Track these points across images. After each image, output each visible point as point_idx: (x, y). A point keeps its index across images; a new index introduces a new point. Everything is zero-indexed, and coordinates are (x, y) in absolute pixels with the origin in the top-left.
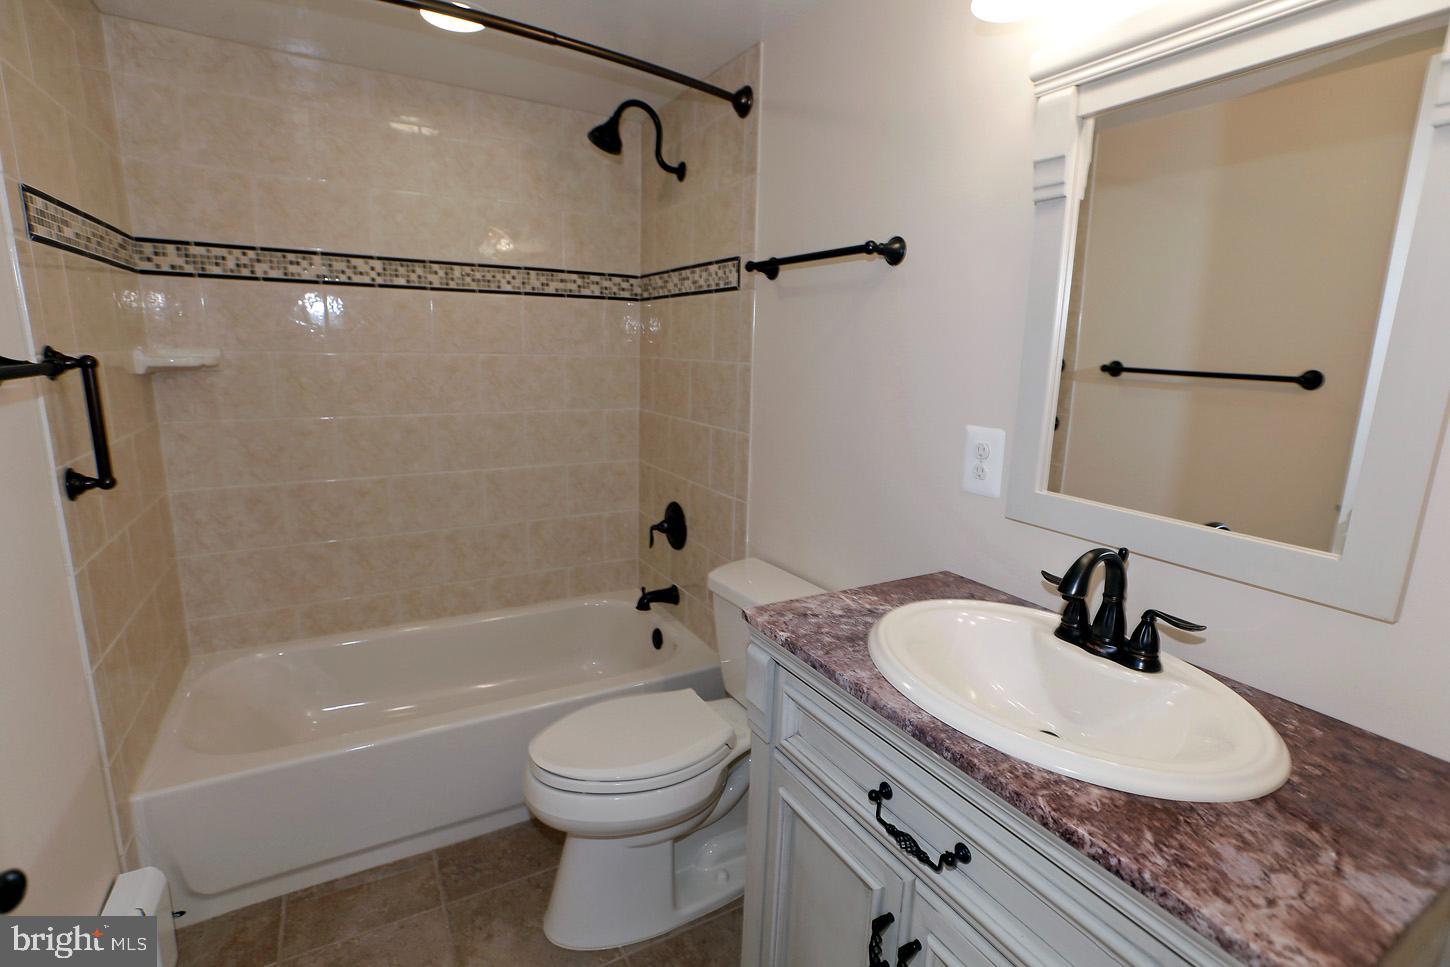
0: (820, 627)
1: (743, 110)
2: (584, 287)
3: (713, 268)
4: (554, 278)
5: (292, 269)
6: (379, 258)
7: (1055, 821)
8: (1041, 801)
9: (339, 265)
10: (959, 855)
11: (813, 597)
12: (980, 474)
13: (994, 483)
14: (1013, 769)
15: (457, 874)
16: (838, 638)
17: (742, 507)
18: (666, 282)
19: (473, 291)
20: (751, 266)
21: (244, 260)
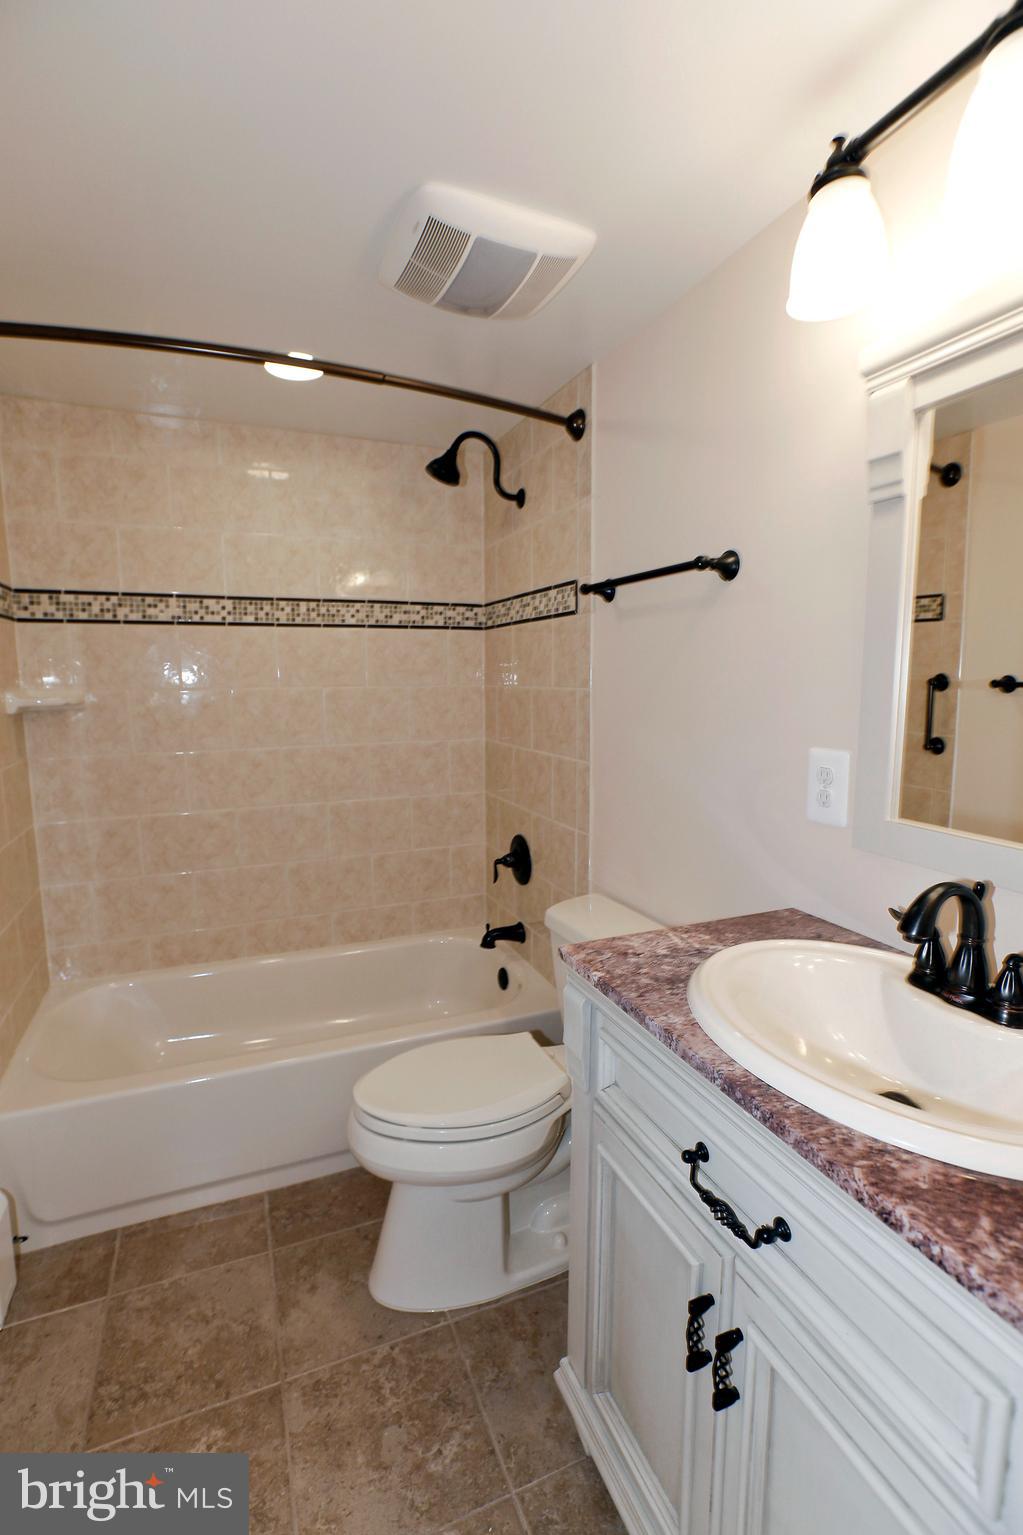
0: (639, 967)
1: (577, 433)
2: (427, 618)
3: (553, 593)
4: (398, 610)
5: (151, 611)
6: (230, 598)
7: (871, 1198)
8: (858, 1173)
9: (193, 605)
10: (777, 1231)
11: (637, 934)
12: (824, 801)
13: (840, 811)
14: (829, 1134)
15: (287, 1219)
16: (657, 979)
17: (584, 839)
18: (509, 609)
19: (319, 626)
20: (587, 589)
21: (108, 605)
